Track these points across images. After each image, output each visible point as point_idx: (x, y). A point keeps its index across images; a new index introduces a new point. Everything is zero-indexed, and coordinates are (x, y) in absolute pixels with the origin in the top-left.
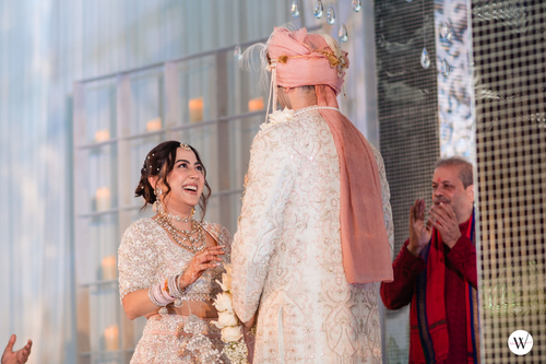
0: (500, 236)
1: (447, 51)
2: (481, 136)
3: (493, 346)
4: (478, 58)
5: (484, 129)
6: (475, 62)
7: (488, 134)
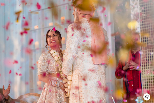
0: (147, 54)
1: (133, 3)
2: (142, 26)
3: (145, 85)
4: (141, 5)
5: (143, 25)
6: (140, 6)
7: (144, 26)
